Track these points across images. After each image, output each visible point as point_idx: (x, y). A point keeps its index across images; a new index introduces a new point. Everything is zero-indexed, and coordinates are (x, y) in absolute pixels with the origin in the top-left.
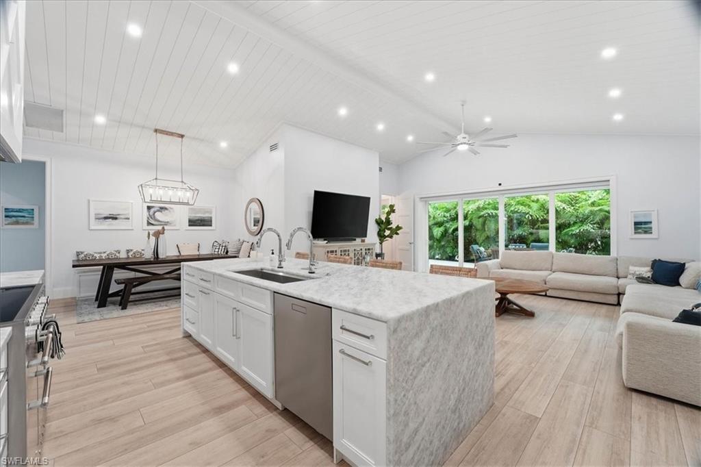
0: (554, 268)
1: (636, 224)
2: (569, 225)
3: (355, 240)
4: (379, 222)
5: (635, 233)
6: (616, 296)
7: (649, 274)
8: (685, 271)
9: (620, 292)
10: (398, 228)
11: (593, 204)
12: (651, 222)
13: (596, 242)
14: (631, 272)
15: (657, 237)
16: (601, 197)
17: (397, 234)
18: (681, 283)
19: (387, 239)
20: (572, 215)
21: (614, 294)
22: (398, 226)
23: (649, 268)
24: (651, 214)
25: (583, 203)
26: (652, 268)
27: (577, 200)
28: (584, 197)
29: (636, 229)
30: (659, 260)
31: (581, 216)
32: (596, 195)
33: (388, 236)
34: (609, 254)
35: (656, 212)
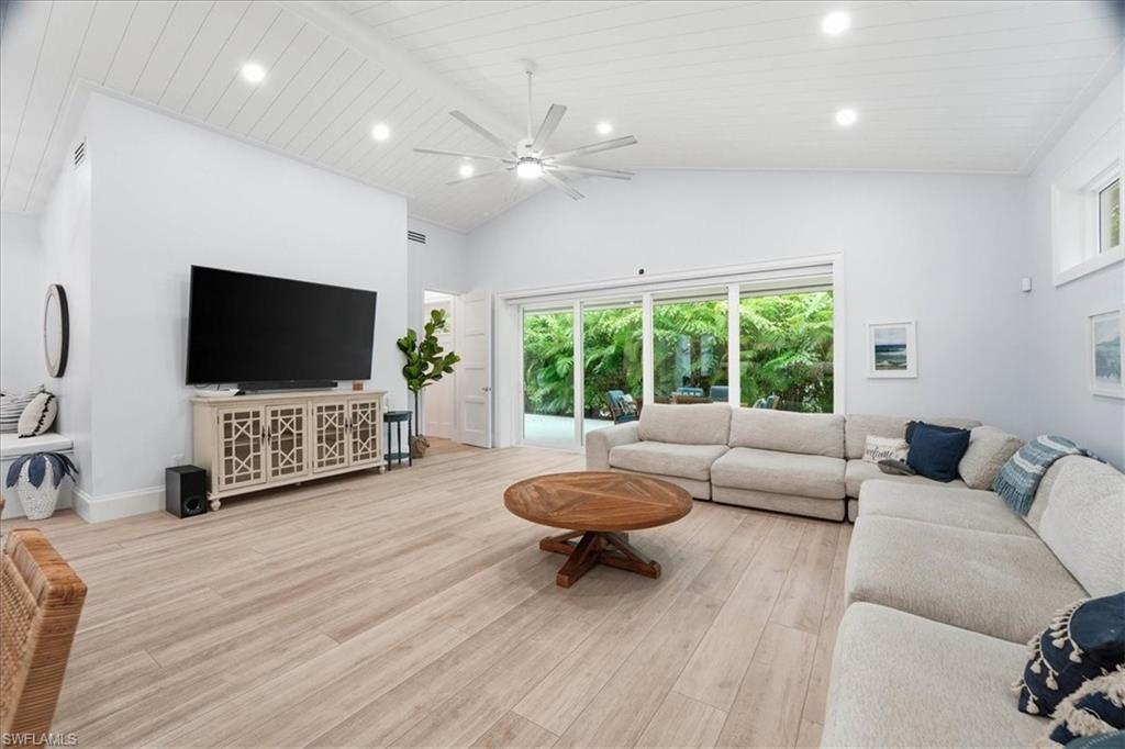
0: (732, 439)
1: (879, 349)
2: (775, 354)
3: (336, 385)
4: (405, 347)
5: (877, 367)
6: (842, 503)
7: (903, 455)
8: (971, 448)
9: (849, 494)
10: (452, 358)
11: (812, 318)
12: (904, 346)
13: (817, 383)
14: (869, 448)
15: (915, 376)
16: (824, 306)
17: (449, 370)
18: (963, 474)
19: (427, 382)
20: (779, 336)
21: (839, 500)
22: (452, 354)
23: (902, 442)
24: (904, 329)
25: (797, 316)
26: (908, 439)
27: (788, 311)
28: (797, 304)
29: (878, 359)
30: (921, 422)
31: (793, 338)
32: (816, 301)
33: (429, 376)
34: (832, 412)
35: (913, 326)
